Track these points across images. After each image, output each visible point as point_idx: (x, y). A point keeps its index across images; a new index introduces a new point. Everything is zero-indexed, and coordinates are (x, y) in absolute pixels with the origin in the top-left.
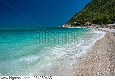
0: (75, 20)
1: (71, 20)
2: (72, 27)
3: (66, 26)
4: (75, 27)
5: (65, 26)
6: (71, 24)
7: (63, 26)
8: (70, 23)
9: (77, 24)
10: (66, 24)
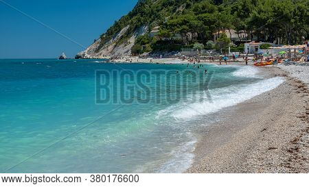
0: (154, 15)
1: (130, 16)
2: (135, 60)
3: (104, 54)
4: (155, 61)
5: (97, 50)
6: (132, 40)
7: (87, 53)
8: (128, 34)
9: (166, 42)
10: (105, 41)
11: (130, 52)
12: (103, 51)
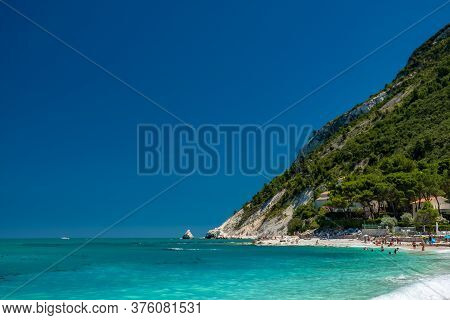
0: (321, 175)
1: (287, 176)
3: (248, 233)
4: (323, 243)
6: (289, 212)
7: (223, 231)
8: (283, 203)
9: (340, 215)
10: (249, 213)
11: (286, 229)
12: (247, 228)
